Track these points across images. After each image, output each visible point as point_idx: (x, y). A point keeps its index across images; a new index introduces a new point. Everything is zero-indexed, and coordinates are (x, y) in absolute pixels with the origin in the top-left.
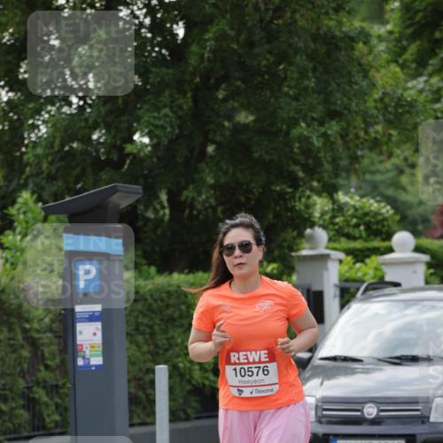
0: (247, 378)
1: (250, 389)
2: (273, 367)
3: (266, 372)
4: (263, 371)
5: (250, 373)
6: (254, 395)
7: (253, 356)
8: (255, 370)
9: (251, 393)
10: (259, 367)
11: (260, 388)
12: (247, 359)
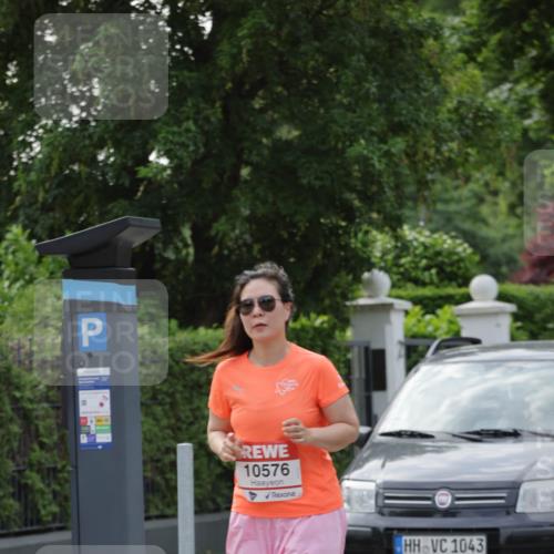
0: (261, 478)
1: (266, 492)
2: (294, 465)
3: (285, 472)
4: (283, 469)
5: (266, 473)
6: (271, 499)
7: (270, 451)
8: (272, 469)
9: (267, 497)
10: (277, 465)
11: (277, 491)
12: (262, 454)
